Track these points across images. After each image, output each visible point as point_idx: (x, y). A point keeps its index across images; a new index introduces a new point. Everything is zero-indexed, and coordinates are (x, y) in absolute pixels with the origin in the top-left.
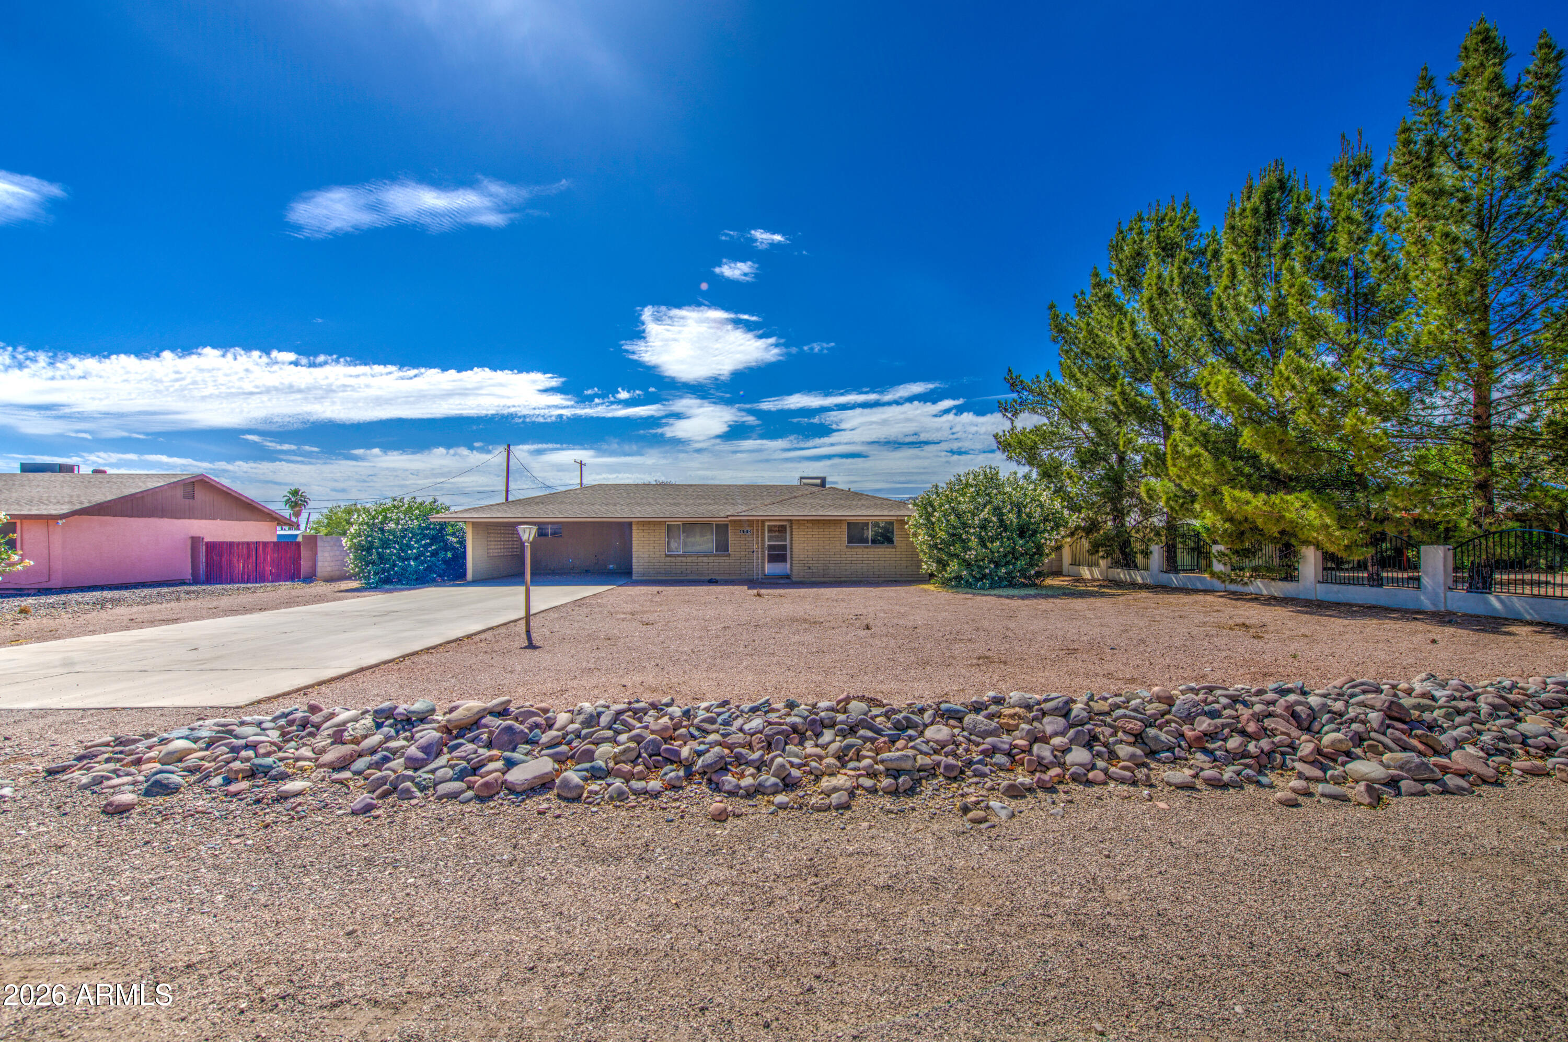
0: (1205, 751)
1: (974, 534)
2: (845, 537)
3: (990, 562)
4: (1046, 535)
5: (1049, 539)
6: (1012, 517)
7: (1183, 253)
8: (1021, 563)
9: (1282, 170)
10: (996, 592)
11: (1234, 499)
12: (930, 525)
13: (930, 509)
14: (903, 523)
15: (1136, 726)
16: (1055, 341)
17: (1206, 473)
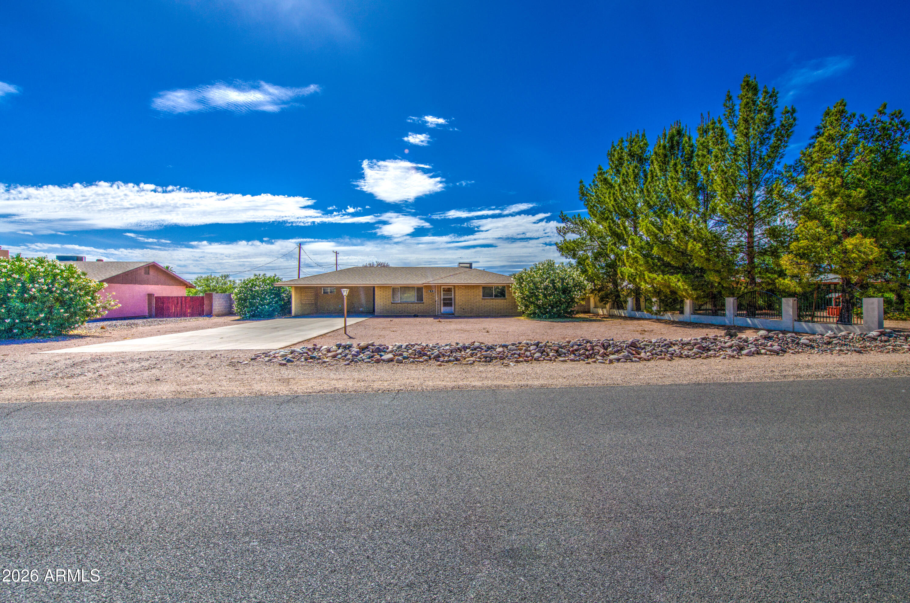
0: (574, 354)
1: (541, 292)
2: (481, 294)
3: (549, 306)
4: (575, 293)
5: (577, 295)
6: (559, 284)
7: (635, 163)
8: (563, 306)
9: (680, 126)
10: (551, 320)
11: (649, 278)
12: (521, 288)
13: (521, 280)
14: (509, 287)
15: (556, 348)
16: (581, 200)
17: (641, 265)
